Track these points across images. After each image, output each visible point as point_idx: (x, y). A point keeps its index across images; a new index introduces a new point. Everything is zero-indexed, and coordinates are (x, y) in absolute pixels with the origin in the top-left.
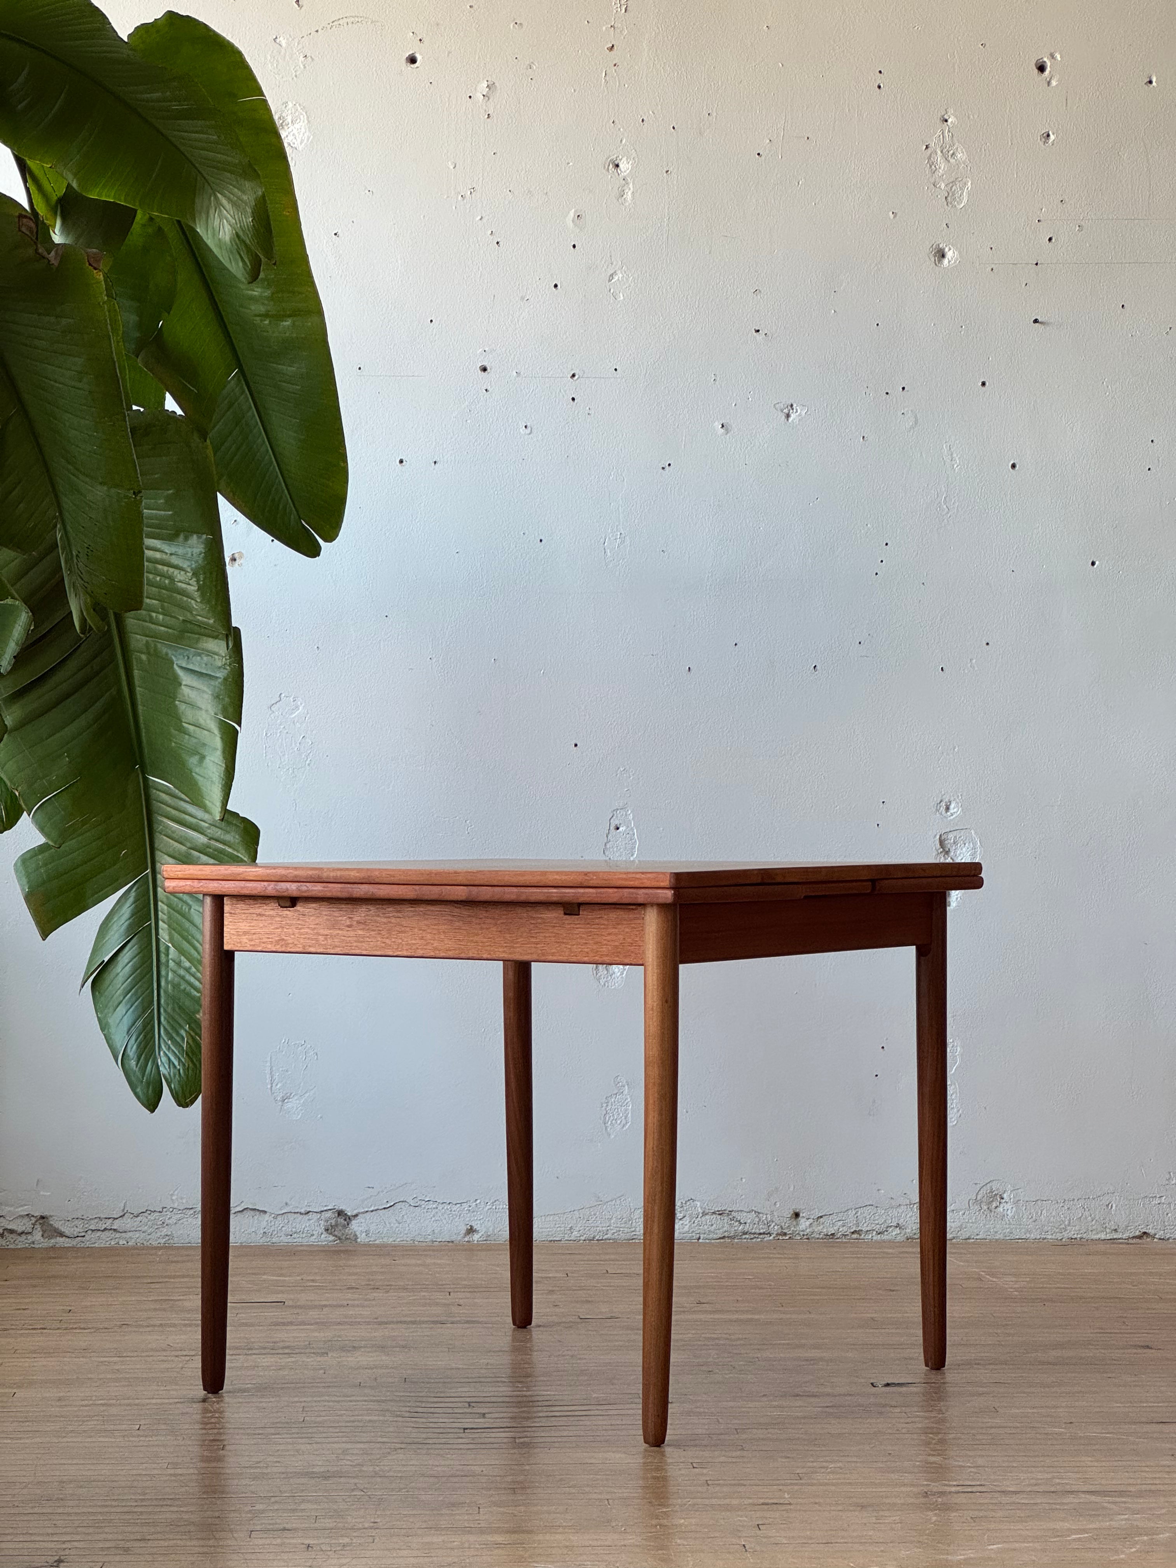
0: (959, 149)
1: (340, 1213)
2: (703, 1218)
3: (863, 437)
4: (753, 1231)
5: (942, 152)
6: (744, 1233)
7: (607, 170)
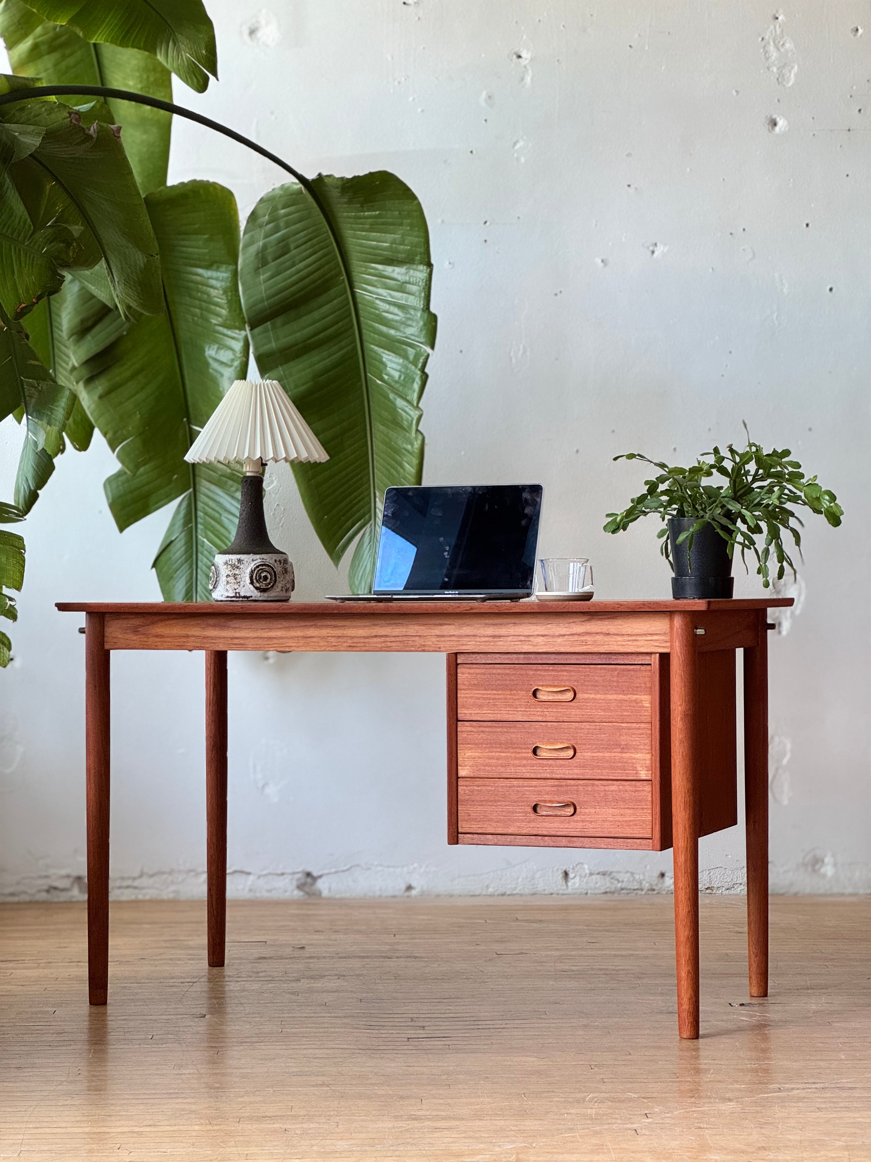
0: (788, 41)
1: (309, 874)
2: (590, 878)
3: (713, 269)
4: (629, 887)
5: (774, 42)
6: (622, 889)
7: (512, 60)
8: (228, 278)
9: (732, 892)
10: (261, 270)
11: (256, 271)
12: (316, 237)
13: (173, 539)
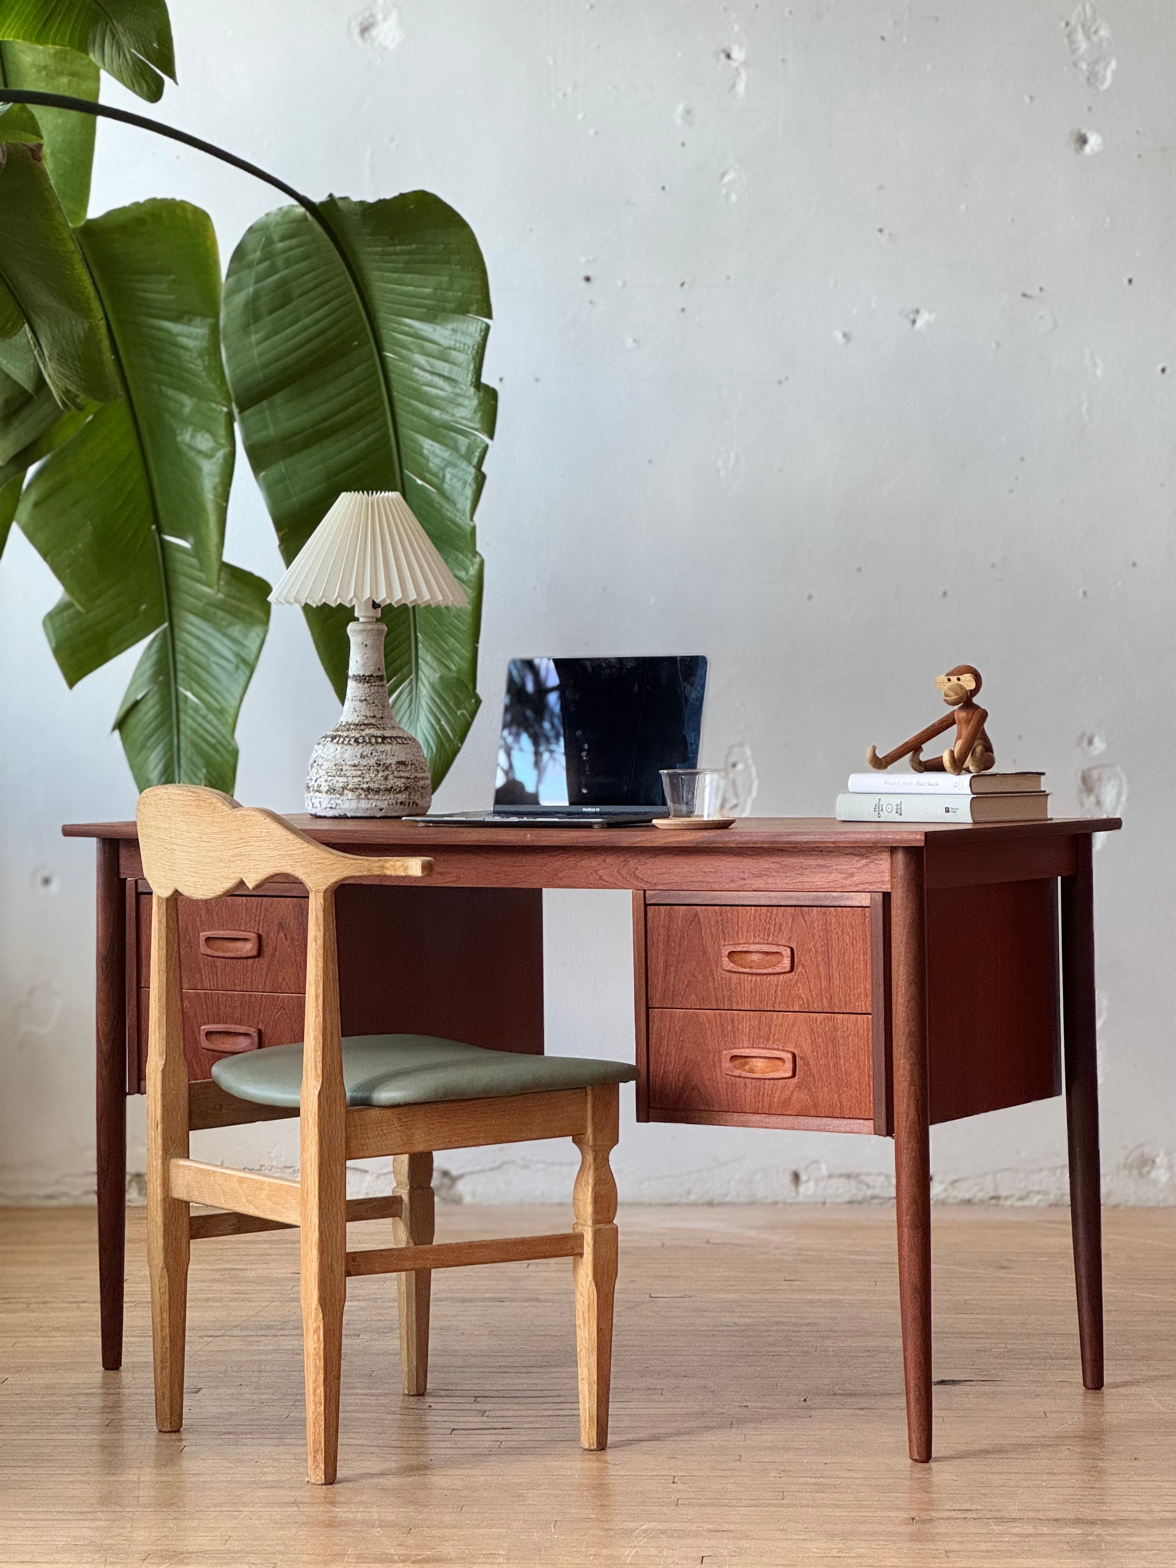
0: (1102, 26)
1: (445, 1173)
2: (830, 1182)
3: (997, 344)
4: (883, 1196)
5: (1083, 28)
6: (874, 1197)
7: (718, 60)
8: (204, 335)
9: (1026, 1203)
10: (252, 328)
11: (246, 329)
12: (328, 280)
13: (139, 697)
